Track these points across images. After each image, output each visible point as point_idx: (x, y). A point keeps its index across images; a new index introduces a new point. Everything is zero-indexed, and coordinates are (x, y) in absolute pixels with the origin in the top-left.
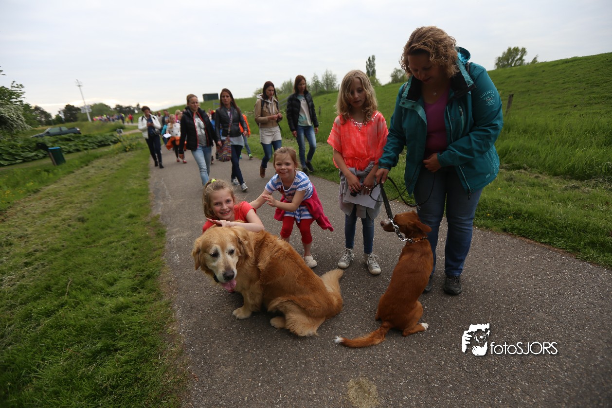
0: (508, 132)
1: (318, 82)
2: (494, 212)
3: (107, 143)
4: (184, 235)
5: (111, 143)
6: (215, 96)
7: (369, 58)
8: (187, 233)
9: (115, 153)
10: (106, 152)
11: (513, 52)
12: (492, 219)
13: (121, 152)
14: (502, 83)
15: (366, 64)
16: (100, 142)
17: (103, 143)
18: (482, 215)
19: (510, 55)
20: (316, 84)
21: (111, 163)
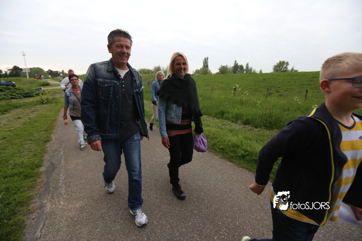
3: (31, 95)
5: (35, 95)
7: (205, 58)
9: (34, 104)
10: (26, 103)
11: (282, 64)
13: (39, 104)
15: (203, 61)
16: (26, 94)
17: (28, 95)
21: (26, 114)
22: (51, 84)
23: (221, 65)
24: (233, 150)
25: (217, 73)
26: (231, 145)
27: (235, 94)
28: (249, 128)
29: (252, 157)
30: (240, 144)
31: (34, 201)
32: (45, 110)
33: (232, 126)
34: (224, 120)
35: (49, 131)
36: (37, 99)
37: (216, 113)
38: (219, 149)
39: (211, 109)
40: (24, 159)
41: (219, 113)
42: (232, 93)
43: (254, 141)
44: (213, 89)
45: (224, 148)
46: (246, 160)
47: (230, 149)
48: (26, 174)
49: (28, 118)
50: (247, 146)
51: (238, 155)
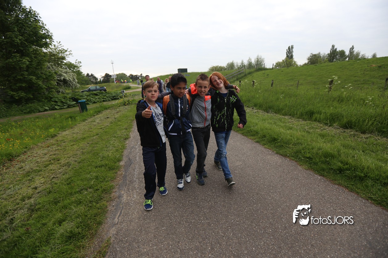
1: (251, 63)
3: (117, 98)
5: (119, 98)
6: (185, 70)
7: (289, 47)
9: (118, 106)
10: (113, 104)
13: (122, 106)
15: (286, 51)
16: (113, 97)
17: (115, 98)
20: (250, 64)
21: (112, 115)
22: (132, 87)
23: (312, 54)
24: (326, 160)
25: (305, 64)
26: (322, 154)
27: (330, 88)
28: (352, 133)
29: (355, 173)
30: (336, 153)
31: (114, 190)
32: (126, 110)
33: (324, 129)
34: (314, 122)
35: (128, 130)
36: (121, 101)
37: (302, 113)
38: (304, 157)
39: (294, 109)
40: (109, 153)
41: (306, 113)
42: (326, 88)
43: (359, 151)
44: (298, 83)
45: (311, 157)
46: (346, 175)
47: (320, 159)
48: (110, 166)
49: (113, 118)
50: (348, 157)
51: (331, 167)
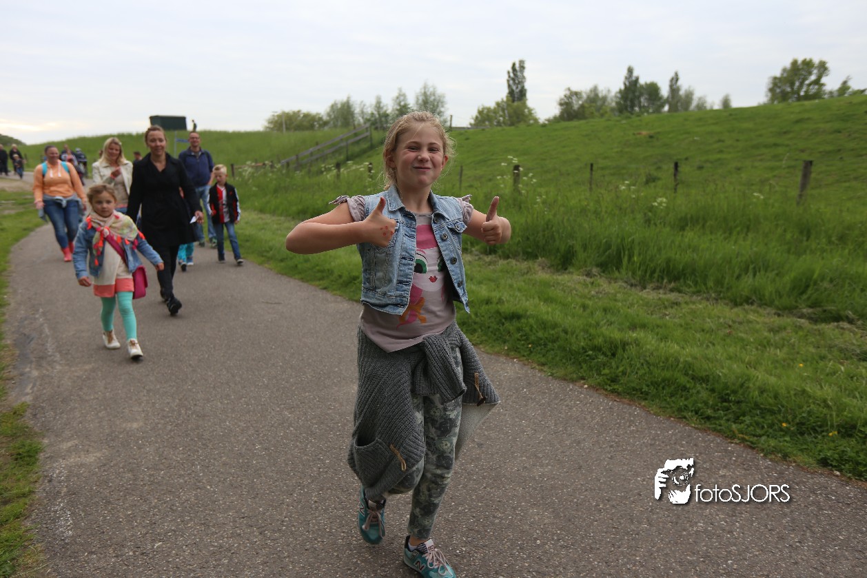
0: (807, 240)
1: (405, 106)
2: (797, 420)
4: (90, 459)
7: (514, 65)
8: (98, 455)
11: (802, 69)
12: (793, 435)
14: (785, 133)
15: (506, 77)
18: (771, 426)
19: (796, 75)
